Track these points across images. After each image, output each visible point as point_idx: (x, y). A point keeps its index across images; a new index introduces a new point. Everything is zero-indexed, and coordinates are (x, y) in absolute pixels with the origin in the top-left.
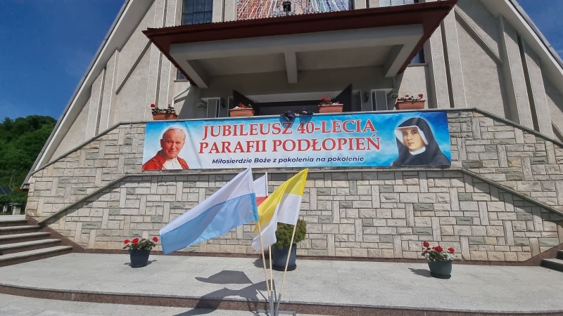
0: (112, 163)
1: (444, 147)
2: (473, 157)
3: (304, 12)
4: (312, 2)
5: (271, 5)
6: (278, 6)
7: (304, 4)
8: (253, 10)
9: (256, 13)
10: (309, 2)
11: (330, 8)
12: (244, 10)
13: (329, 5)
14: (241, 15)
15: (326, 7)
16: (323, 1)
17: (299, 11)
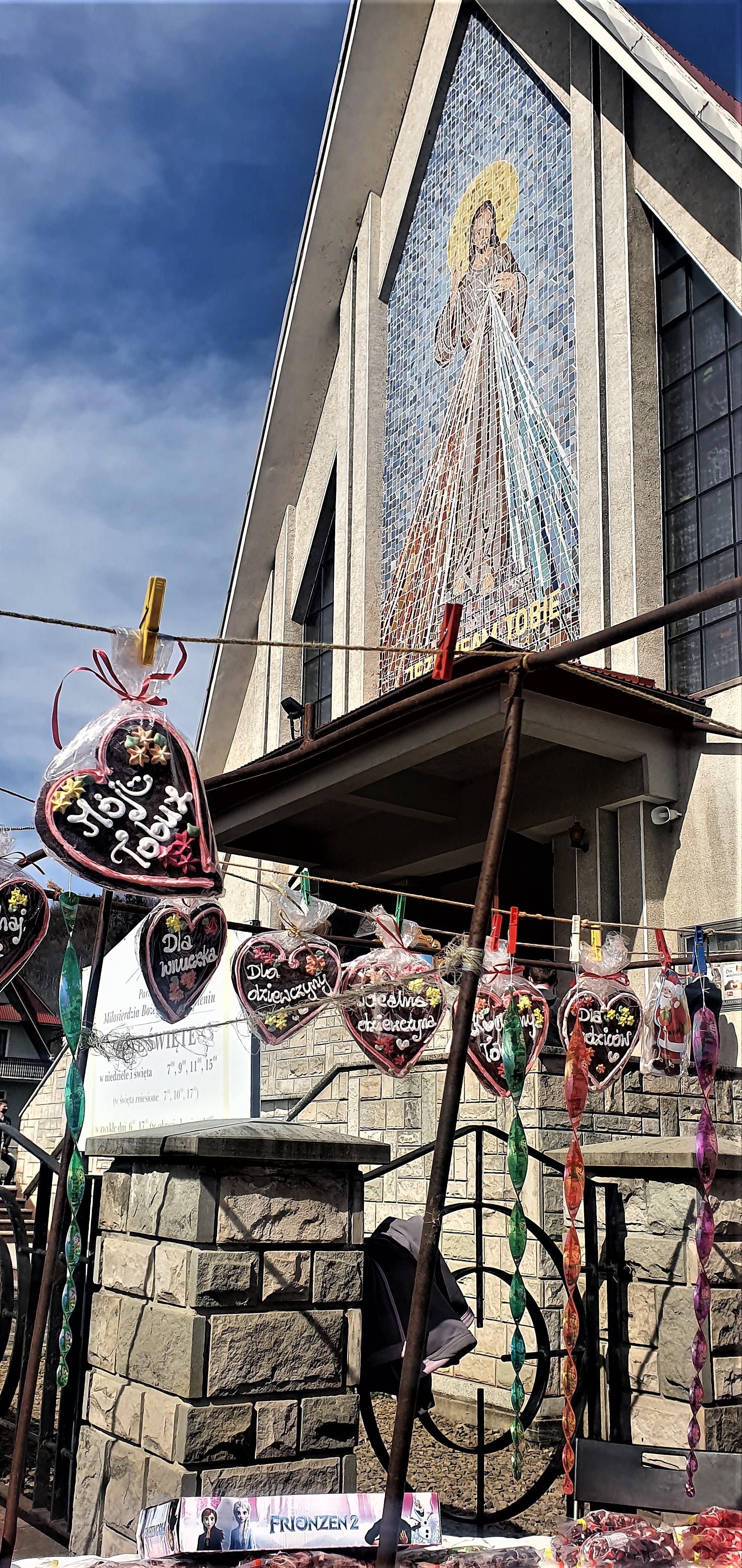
3: (496, 585)
4: (513, 546)
5: (437, 588)
6: (449, 586)
7: (496, 559)
8: (406, 614)
9: (411, 620)
10: (508, 546)
11: (548, 548)
12: (392, 618)
13: (546, 541)
14: (387, 638)
15: (538, 549)
16: (535, 535)
17: (488, 586)
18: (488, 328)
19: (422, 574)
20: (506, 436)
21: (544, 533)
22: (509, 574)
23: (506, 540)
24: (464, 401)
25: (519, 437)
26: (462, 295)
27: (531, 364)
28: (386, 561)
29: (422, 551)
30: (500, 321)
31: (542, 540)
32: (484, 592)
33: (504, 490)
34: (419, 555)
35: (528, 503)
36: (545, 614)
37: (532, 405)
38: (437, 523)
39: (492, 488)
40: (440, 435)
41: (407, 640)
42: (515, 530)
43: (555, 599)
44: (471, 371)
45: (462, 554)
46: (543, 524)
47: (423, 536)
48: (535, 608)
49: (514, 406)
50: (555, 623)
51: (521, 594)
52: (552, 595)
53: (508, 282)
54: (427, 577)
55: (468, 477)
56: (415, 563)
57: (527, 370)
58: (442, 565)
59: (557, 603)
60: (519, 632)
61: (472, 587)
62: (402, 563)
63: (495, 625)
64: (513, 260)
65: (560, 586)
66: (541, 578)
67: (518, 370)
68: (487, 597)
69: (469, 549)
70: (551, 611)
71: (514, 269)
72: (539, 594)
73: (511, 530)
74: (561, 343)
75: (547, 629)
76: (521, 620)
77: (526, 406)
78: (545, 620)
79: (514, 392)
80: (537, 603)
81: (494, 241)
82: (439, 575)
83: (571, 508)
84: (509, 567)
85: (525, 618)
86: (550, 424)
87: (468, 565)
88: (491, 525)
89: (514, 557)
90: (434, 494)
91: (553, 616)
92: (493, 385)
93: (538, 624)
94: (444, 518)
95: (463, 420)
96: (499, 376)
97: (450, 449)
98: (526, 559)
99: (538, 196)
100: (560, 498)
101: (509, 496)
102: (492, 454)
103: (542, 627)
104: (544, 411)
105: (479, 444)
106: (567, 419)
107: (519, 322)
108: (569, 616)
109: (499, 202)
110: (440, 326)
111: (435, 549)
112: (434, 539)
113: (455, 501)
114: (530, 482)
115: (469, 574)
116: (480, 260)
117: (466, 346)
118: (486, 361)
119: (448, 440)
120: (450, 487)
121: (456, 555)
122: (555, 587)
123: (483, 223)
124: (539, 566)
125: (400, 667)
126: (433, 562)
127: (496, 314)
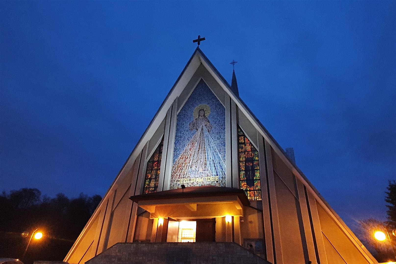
3: (203, 171)
4: (207, 166)
5: (188, 167)
6: (191, 168)
7: (203, 167)
8: (179, 169)
9: (181, 171)
10: (206, 165)
11: (216, 169)
12: (175, 169)
13: (215, 167)
14: (173, 172)
15: (213, 168)
16: (212, 165)
17: (201, 170)
18: (202, 129)
19: (184, 164)
20: (206, 148)
21: (215, 166)
22: (206, 170)
23: (206, 164)
24: (196, 138)
25: (209, 149)
26: (196, 121)
27: (212, 138)
28: (174, 158)
29: (184, 159)
30: (205, 129)
31: (214, 167)
32: (200, 171)
33: (205, 156)
34: (183, 160)
35: (211, 160)
36: (215, 179)
38: (188, 156)
39: (203, 154)
40: (190, 141)
41: (179, 174)
42: (208, 163)
43: (217, 177)
45: (194, 163)
46: (214, 164)
47: (184, 157)
48: (213, 178)
49: (208, 143)
50: (217, 181)
51: (209, 174)
52: (216, 177)
53: (208, 124)
54: (185, 164)
55: (197, 151)
57: (212, 139)
58: (189, 163)
59: (218, 178)
60: (208, 180)
61: (197, 169)
62: (178, 160)
63: (203, 178)
64: (209, 121)
65: (218, 175)
66: (214, 173)
67: (209, 138)
68: (201, 172)
69: (196, 163)
70: (216, 179)
71: (209, 122)
72: (213, 176)
73: (207, 163)
74: (219, 137)
75: (215, 182)
76: (209, 178)
77: (211, 144)
78: (215, 180)
79: (209, 141)
80: (213, 177)
81: (204, 116)
82: (188, 165)
83: (221, 164)
84: (206, 169)
85: (210, 178)
86: (217, 149)
87: (196, 165)
88: (202, 160)
89: (207, 167)
90: (188, 151)
91: (216, 180)
92: (203, 138)
93: (213, 180)
94: (190, 155)
95: (196, 141)
96: (205, 137)
97: (192, 145)
98: (210, 169)
99: (215, 114)
100: (218, 161)
101: (207, 157)
102: (203, 149)
103: (214, 181)
104: (215, 147)
105: (200, 146)
106: (220, 150)
107: (210, 130)
108: (221, 181)
109: (206, 111)
110: (190, 124)
111: (187, 160)
112: (187, 158)
113: (193, 154)
114: (211, 157)
115: (196, 167)
116: (200, 117)
117: (197, 130)
118: (202, 134)
119: (192, 143)
120: (192, 151)
121: (193, 163)
122: (217, 175)
123: (202, 112)
124: (214, 171)
125: (177, 178)
126: (187, 162)
127: (204, 127)
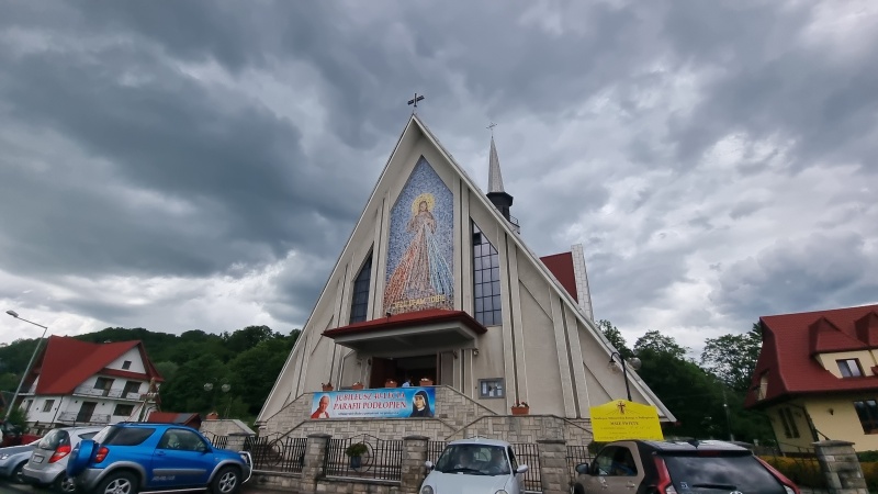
0: (299, 414)
1: (432, 407)
2: (444, 413)
3: (425, 289)
4: (431, 281)
5: (405, 286)
6: (409, 286)
7: (425, 283)
8: (393, 289)
9: (395, 292)
10: (429, 281)
11: (442, 285)
12: (389, 289)
14: (386, 293)
15: (438, 284)
16: (437, 280)
17: (422, 289)
18: (424, 229)
19: (400, 281)
20: (429, 256)
21: (440, 281)
22: (429, 287)
23: (429, 279)
24: (416, 243)
25: (433, 257)
26: (416, 219)
27: (438, 242)
30: (428, 229)
33: (428, 267)
35: (436, 273)
37: (437, 251)
38: (406, 269)
39: (425, 266)
40: (407, 249)
41: (394, 295)
42: (431, 278)
44: (418, 238)
45: (414, 279)
46: (440, 278)
47: (401, 272)
49: (432, 249)
51: (433, 293)
52: (443, 295)
53: (432, 222)
54: (402, 281)
55: (417, 261)
56: (398, 277)
58: (407, 280)
59: (444, 298)
61: (417, 288)
62: (393, 275)
63: (424, 299)
64: (432, 217)
66: (439, 290)
67: (433, 242)
68: (422, 291)
69: (416, 278)
71: (432, 219)
72: (439, 294)
75: (441, 303)
79: (432, 246)
81: (427, 210)
82: (406, 282)
84: (429, 285)
86: (443, 257)
87: (416, 282)
88: (423, 275)
89: (431, 284)
90: (405, 262)
94: (408, 269)
95: (416, 248)
96: (428, 241)
97: (411, 253)
98: (434, 285)
99: (440, 206)
100: (446, 274)
101: (430, 269)
102: (425, 258)
104: (441, 253)
105: (420, 255)
107: (434, 231)
109: (428, 203)
111: (404, 275)
112: (404, 273)
113: (412, 266)
114: (436, 268)
115: (416, 284)
116: (422, 214)
117: (417, 231)
118: (423, 236)
119: (410, 251)
120: (410, 262)
121: (412, 279)
122: (444, 293)
123: (423, 205)
124: (439, 287)
125: (390, 302)
127: (427, 228)
